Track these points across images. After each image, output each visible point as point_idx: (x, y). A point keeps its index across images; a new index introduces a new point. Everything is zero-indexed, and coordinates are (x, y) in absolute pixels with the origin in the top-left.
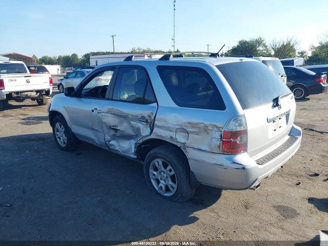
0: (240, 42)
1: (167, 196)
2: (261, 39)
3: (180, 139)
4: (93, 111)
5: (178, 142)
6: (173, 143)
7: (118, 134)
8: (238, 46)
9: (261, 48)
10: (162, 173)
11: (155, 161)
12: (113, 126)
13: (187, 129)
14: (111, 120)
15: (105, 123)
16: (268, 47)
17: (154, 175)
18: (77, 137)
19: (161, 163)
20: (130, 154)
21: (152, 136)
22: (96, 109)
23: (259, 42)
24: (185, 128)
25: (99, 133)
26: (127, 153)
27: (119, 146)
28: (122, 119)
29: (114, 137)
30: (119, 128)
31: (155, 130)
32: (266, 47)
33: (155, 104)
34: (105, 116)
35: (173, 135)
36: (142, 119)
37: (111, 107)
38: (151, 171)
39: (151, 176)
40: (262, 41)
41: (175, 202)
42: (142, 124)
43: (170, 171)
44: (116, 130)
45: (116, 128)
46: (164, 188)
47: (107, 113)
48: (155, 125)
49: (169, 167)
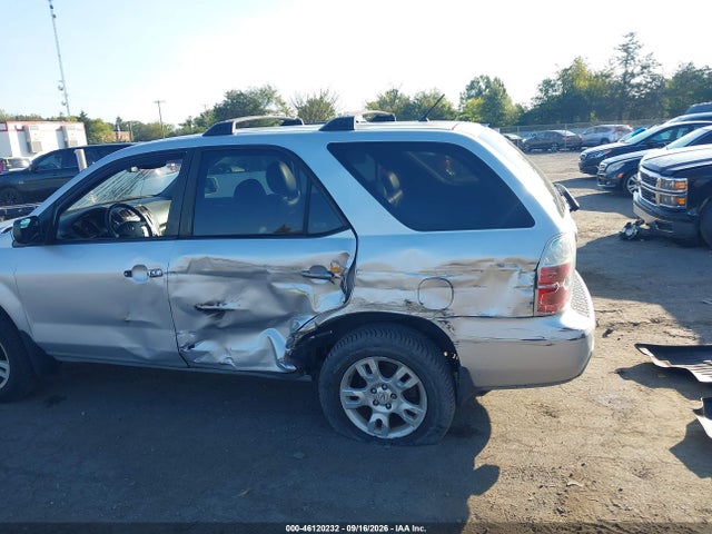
0: (229, 95)
1: (396, 438)
2: (270, 88)
3: (432, 302)
4: (129, 274)
5: (426, 310)
6: (413, 314)
7: (226, 321)
8: (226, 104)
9: (272, 107)
10: (380, 390)
11: (359, 367)
12: (209, 304)
13: (448, 279)
14: (200, 290)
15: (178, 300)
16: (287, 106)
17: (355, 398)
18: (51, 353)
19: (374, 367)
20: (268, 364)
21: (350, 309)
22: (142, 267)
23: (268, 95)
24: (444, 276)
25: (150, 332)
26: (258, 364)
27: (227, 351)
28: (240, 281)
29: (208, 333)
30: (230, 306)
31: (357, 293)
32: (283, 104)
33: (348, 234)
34: (180, 281)
35: (411, 296)
36: (316, 273)
37: (198, 256)
38: (345, 391)
39: (345, 403)
40: (273, 92)
41: (421, 444)
42: (312, 284)
43: (405, 378)
44: (220, 313)
45: (221, 306)
46: (385, 421)
47: (186, 272)
48: (356, 282)
49: (403, 371)
